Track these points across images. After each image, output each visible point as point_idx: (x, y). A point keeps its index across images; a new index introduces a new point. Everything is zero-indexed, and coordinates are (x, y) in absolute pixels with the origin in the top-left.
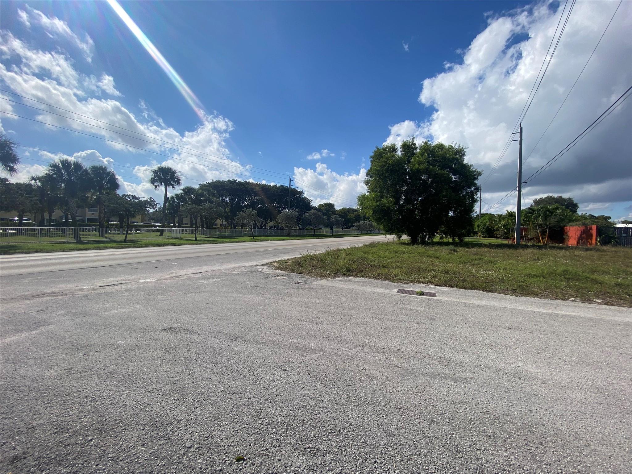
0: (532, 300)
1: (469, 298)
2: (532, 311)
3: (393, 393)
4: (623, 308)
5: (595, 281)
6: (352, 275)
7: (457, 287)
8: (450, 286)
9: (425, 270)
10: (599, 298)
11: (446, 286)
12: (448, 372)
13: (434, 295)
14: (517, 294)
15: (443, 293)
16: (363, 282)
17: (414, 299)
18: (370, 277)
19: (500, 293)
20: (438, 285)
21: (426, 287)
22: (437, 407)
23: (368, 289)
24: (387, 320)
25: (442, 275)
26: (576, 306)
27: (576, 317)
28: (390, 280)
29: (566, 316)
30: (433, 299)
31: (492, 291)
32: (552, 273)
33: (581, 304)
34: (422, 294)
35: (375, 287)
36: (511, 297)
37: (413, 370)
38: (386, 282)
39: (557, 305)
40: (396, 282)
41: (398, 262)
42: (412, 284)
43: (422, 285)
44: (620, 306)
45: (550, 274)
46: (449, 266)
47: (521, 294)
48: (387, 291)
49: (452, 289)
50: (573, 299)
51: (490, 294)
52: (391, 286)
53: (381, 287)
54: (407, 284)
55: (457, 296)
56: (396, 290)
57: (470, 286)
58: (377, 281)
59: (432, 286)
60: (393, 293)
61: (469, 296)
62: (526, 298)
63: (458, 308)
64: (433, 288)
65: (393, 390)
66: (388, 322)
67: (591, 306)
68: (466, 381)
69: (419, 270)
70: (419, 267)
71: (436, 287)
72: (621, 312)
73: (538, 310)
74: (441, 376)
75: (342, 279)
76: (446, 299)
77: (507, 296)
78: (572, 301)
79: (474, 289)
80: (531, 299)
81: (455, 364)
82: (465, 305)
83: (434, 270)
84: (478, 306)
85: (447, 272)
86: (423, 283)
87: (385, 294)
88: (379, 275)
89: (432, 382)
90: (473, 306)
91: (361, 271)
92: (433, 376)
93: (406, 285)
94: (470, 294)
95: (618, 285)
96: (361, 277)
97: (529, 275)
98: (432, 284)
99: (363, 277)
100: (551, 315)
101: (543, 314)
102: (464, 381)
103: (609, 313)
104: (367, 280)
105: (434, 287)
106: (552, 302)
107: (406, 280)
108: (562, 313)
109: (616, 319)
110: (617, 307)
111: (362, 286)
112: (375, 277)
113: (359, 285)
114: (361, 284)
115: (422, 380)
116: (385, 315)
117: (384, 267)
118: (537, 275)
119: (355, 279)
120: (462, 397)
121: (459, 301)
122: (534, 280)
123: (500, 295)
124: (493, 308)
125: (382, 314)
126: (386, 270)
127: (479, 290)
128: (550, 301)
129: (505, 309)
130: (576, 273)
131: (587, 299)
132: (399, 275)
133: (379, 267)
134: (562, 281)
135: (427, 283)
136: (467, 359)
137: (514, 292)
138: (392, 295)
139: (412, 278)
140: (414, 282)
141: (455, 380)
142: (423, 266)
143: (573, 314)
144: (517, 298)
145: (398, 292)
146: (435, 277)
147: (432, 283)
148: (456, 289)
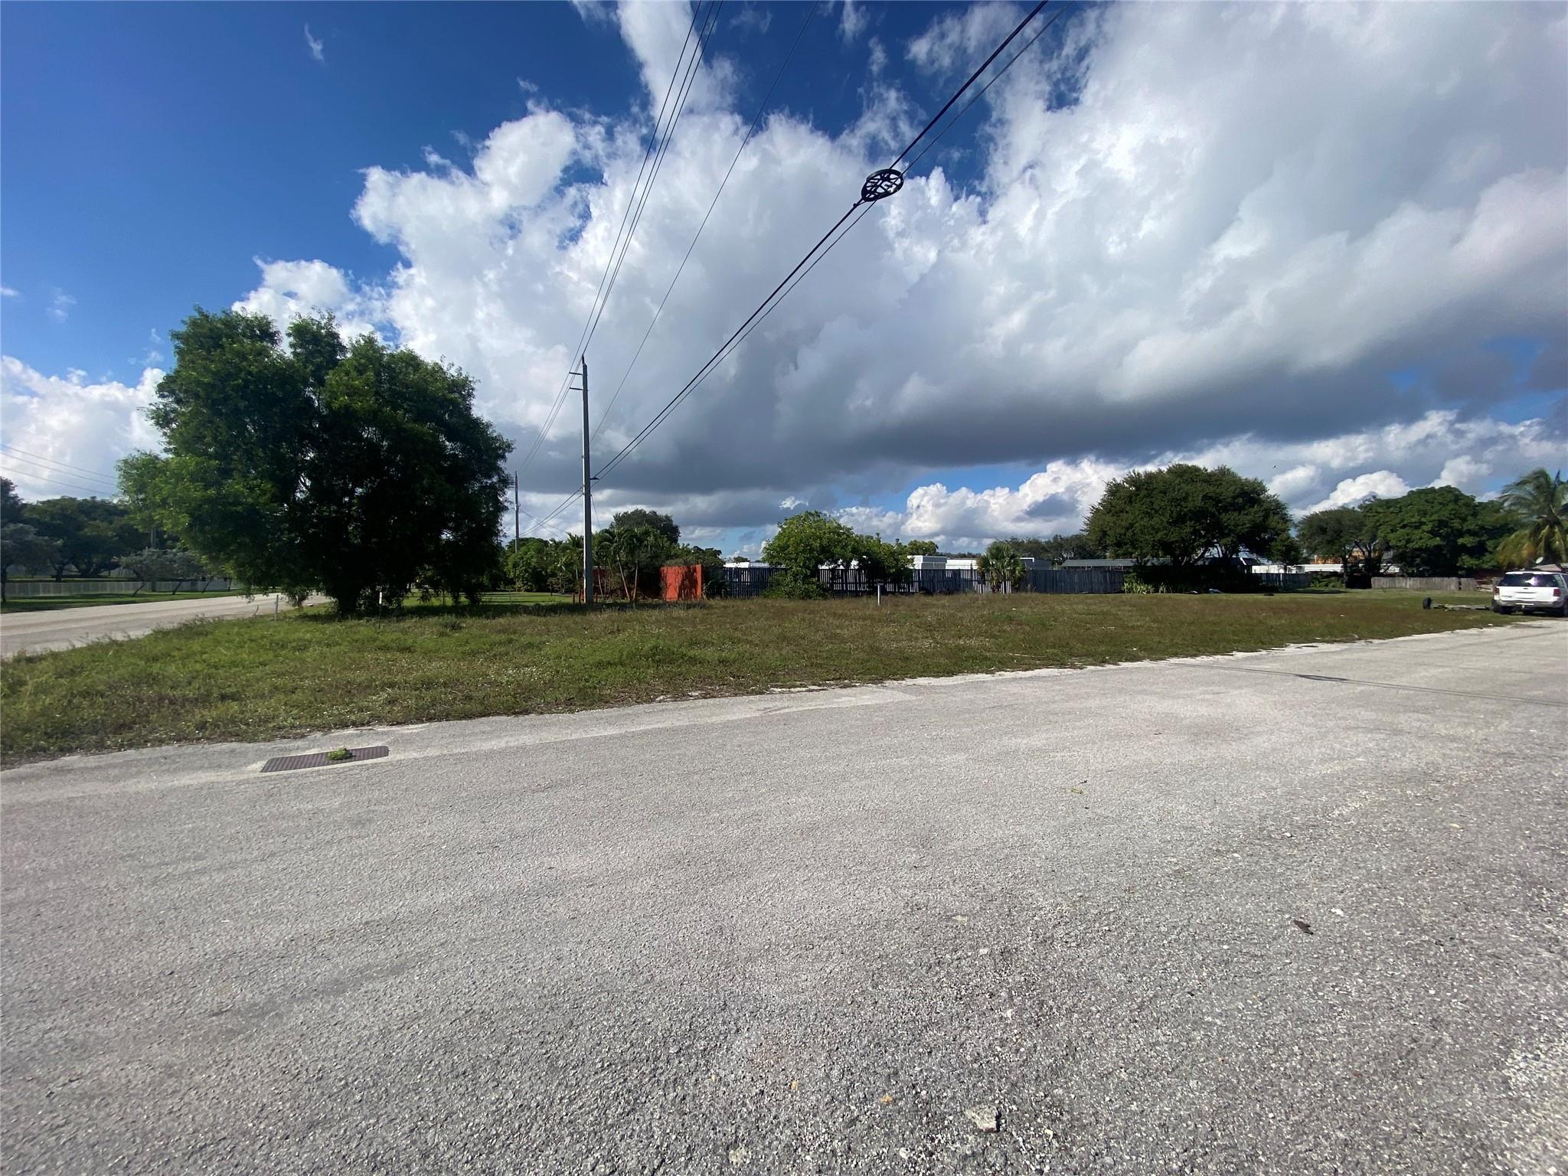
0: (597, 715)
1: (472, 738)
2: (594, 738)
3: (185, 1110)
4: (724, 699)
5: (693, 660)
6: (80, 747)
7: (447, 717)
8: (430, 719)
9: (368, 688)
10: (696, 689)
11: (420, 721)
12: (382, 955)
13: (383, 752)
14: (573, 707)
15: (408, 741)
16: (128, 764)
17: (317, 779)
18: (161, 742)
19: (541, 713)
20: (398, 724)
21: (359, 736)
22: (333, 1075)
23: (144, 785)
24: (202, 872)
25: (414, 692)
26: (663, 710)
27: (660, 731)
28: (240, 737)
29: (645, 733)
30: (374, 766)
31: (526, 712)
32: (634, 655)
33: (671, 705)
34: (347, 756)
35: (176, 770)
36: (561, 716)
37: (271, 999)
38: (226, 746)
39: (637, 715)
40: (264, 740)
41: (280, 675)
42: (319, 734)
43: (351, 731)
44: (722, 696)
45: (632, 656)
46: (434, 668)
47: (580, 706)
48: (226, 776)
49: (435, 725)
50: (661, 697)
51: (521, 718)
52: (244, 754)
53: (201, 768)
54: (303, 736)
55: (443, 742)
56: (260, 765)
57: (480, 708)
58: (189, 749)
59: (380, 729)
60: (245, 776)
61: (473, 734)
62: (589, 712)
63: (440, 772)
64: (384, 733)
65: (186, 1099)
66: (205, 879)
67: (685, 704)
68: (427, 958)
69: (349, 690)
70: (349, 682)
71: (394, 728)
72: (721, 706)
73: (606, 734)
74: (363, 975)
75: (25, 769)
76: (415, 755)
77: (554, 717)
78: (660, 701)
79: (489, 715)
80: (597, 713)
81: (405, 926)
82: (458, 759)
83: (392, 685)
84: (490, 755)
85: (428, 684)
86: (354, 724)
87: (211, 786)
88: (202, 726)
89: (329, 1007)
90: (478, 756)
91: (120, 728)
92: (337, 987)
93: (299, 743)
94: (477, 730)
95: (722, 662)
96: (120, 747)
97: (600, 665)
98: (380, 723)
99: (130, 746)
100: (623, 736)
101: (612, 737)
102: (424, 958)
103: (705, 713)
104: (147, 752)
105: (387, 729)
106: (630, 712)
107: (301, 726)
108: (642, 728)
109: (714, 719)
110: (717, 699)
111: (117, 779)
112: (181, 738)
113: (107, 779)
114: (113, 772)
115: (298, 1016)
116: (198, 858)
117: (223, 698)
118: (612, 662)
119: (92, 760)
120: (409, 1009)
121: (445, 752)
122: (606, 672)
123: (541, 716)
124: (523, 749)
125: (184, 859)
126: (235, 706)
127: (499, 714)
128: (628, 710)
129: (546, 746)
130: (669, 649)
131: (680, 695)
132: (278, 717)
133: (204, 700)
134: (648, 668)
135: (368, 724)
136: (440, 898)
137: (570, 705)
138: (239, 783)
139: (322, 716)
140: (326, 728)
141: (396, 971)
142: (361, 676)
143: (657, 726)
144: (571, 716)
145: (264, 770)
146: (392, 702)
147: (380, 720)
148: (444, 723)
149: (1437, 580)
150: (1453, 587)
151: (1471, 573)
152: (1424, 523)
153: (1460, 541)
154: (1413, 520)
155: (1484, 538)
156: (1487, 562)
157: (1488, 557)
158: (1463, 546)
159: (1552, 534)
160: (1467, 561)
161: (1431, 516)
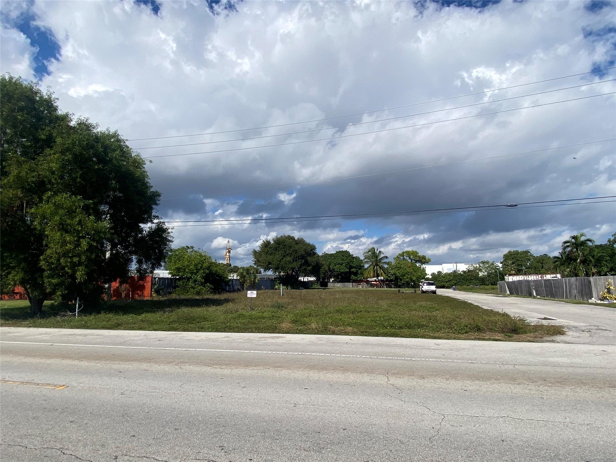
149: (346, 283)
150: (351, 286)
151: (354, 281)
152: (343, 263)
153: (352, 270)
154: (340, 262)
155: (358, 269)
156: (359, 277)
157: (359, 276)
158: (353, 271)
159: (377, 269)
160: (353, 277)
161: (345, 261)
